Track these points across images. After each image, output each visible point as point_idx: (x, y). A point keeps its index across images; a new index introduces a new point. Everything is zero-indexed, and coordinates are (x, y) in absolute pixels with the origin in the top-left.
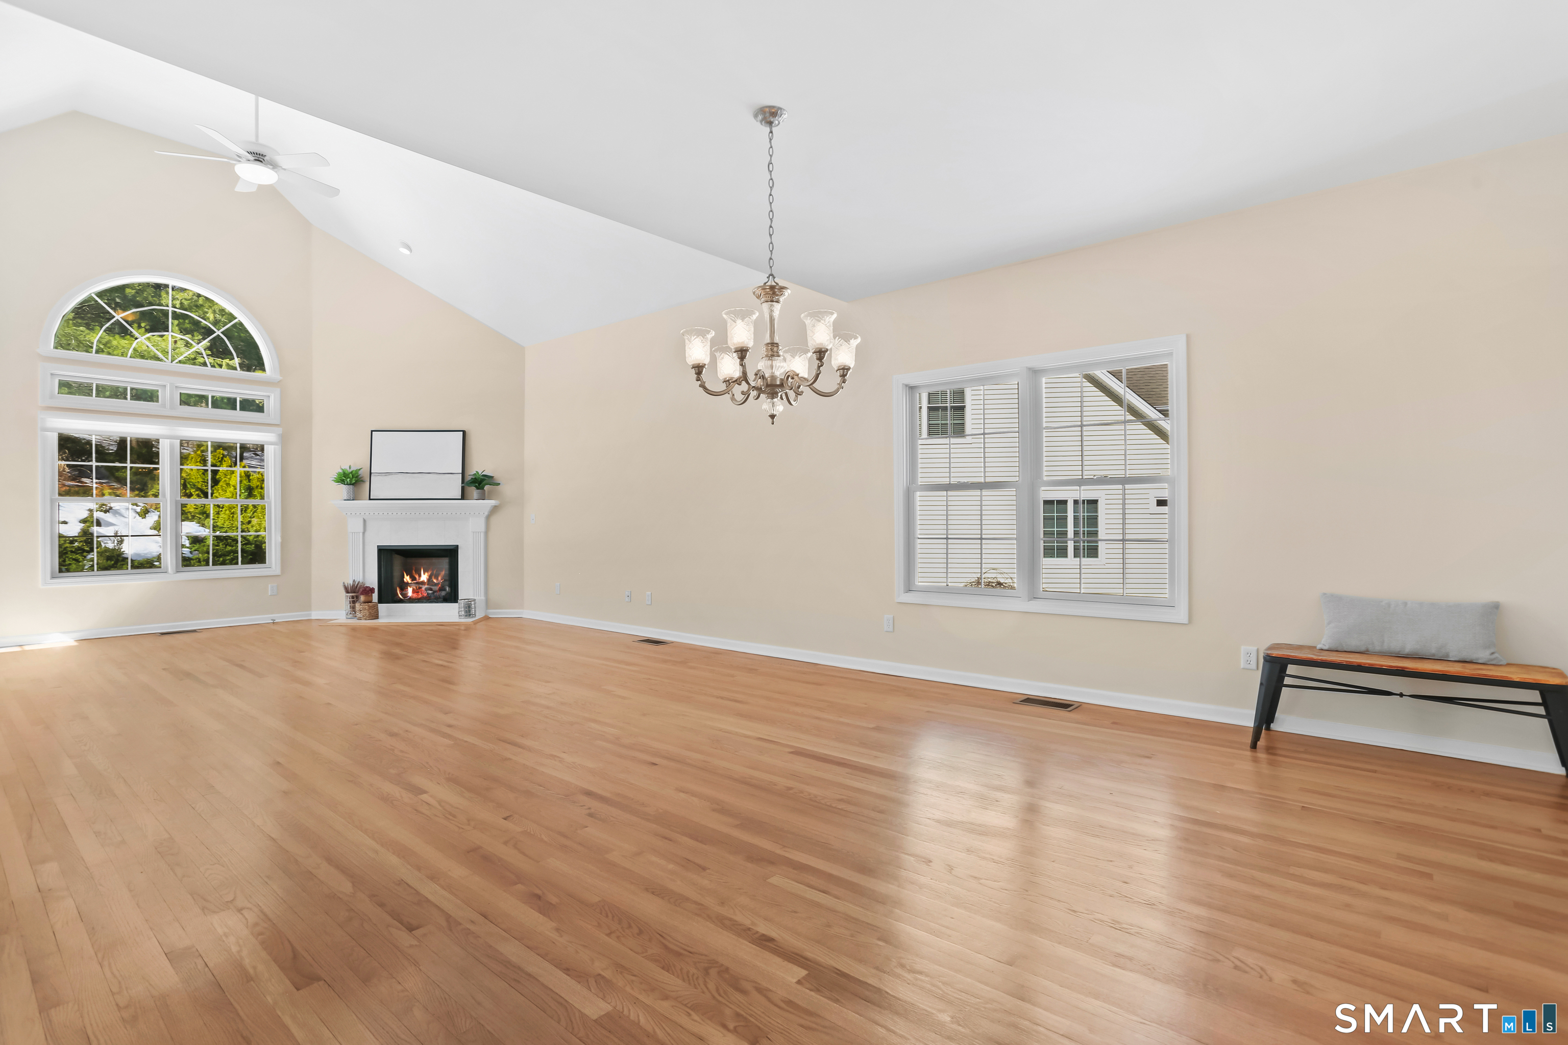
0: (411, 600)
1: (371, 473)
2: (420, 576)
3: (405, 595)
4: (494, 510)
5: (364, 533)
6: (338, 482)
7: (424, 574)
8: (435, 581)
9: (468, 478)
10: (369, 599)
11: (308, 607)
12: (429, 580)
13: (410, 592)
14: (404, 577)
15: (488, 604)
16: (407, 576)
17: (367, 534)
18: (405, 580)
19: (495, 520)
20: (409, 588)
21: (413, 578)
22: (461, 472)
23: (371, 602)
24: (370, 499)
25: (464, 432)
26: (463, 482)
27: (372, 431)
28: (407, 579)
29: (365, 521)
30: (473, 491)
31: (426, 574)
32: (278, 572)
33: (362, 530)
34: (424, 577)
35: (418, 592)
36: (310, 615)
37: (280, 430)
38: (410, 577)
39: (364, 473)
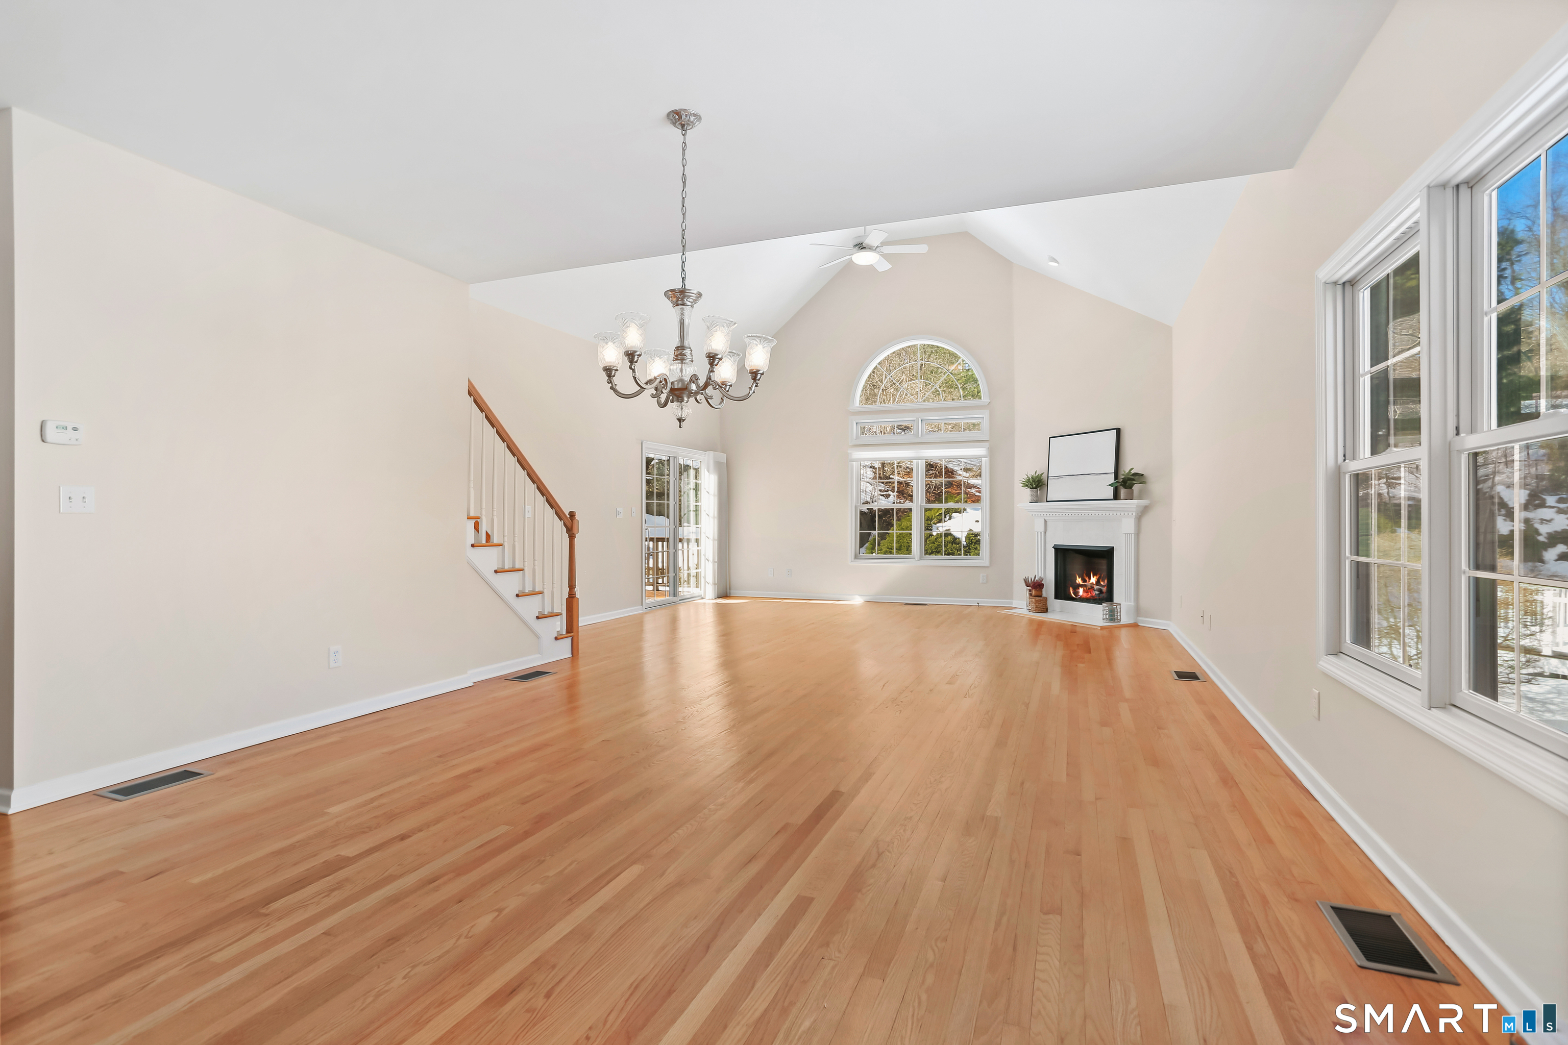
0: (1082, 600)
1: (1048, 477)
2: (1090, 579)
3: (1076, 593)
4: (1144, 511)
5: (1045, 533)
6: (1027, 486)
7: (1093, 577)
8: (1102, 583)
9: (1121, 477)
10: (1038, 593)
11: (1011, 598)
12: (1098, 583)
13: (1081, 591)
14: (1076, 579)
15: (1138, 611)
16: (1079, 578)
17: (1047, 533)
18: (1077, 581)
19: (1146, 521)
20: (1080, 588)
21: (1084, 581)
22: (1114, 472)
23: (1041, 596)
24: (1047, 501)
25: (1118, 431)
26: (1116, 477)
27: (1050, 438)
28: (1079, 581)
29: (1045, 521)
30: (1123, 492)
31: (1095, 577)
32: (986, 562)
33: (1042, 530)
34: (1093, 580)
35: (1088, 592)
36: (1011, 603)
37: (987, 444)
38: (1082, 580)
39: (1044, 477)
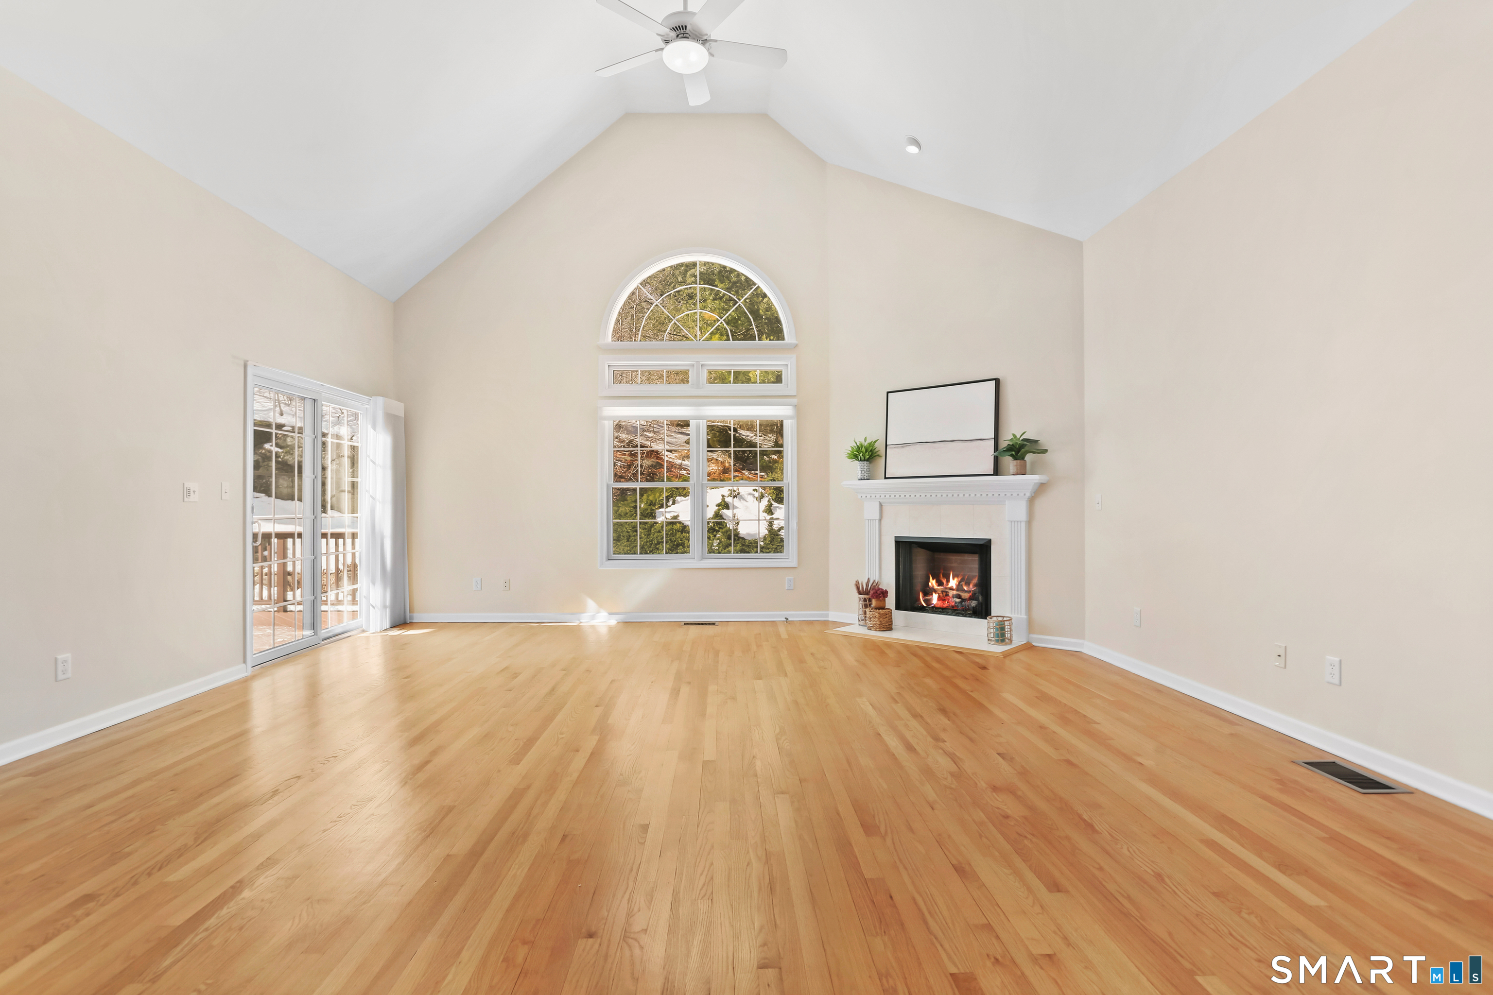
0: (936, 610)
1: (886, 445)
2: (948, 581)
3: (928, 602)
4: (1041, 489)
5: (880, 520)
6: (852, 458)
7: (953, 579)
8: (965, 588)
9: (1003, 444)
10: (881, 604)
11: (826, 607)
12: (959, 587)
13: (935, 599)
14: (929, 581)
15: (1031, 625)
16: (933, 579)
17: (883, 521)
18: (930, 584)
19: (1041, 504)
20: (934, 594)
21: (940, 583)
22: (993, 437)
23: (883, 608)
24: (886, 478)
25: (997, 381)
26: (996, 448)
27: (888, 393)
28: (933, 583)
29: (881, 505)
30: (1008, 462)
31: (956, 579)
32: (794, 564)
33: (877, 517)
34: (953, 583)
35: (944, 600)
36: (827, 616)
37: (794, 401)
38: (937, 582)
39: (880, 447)
